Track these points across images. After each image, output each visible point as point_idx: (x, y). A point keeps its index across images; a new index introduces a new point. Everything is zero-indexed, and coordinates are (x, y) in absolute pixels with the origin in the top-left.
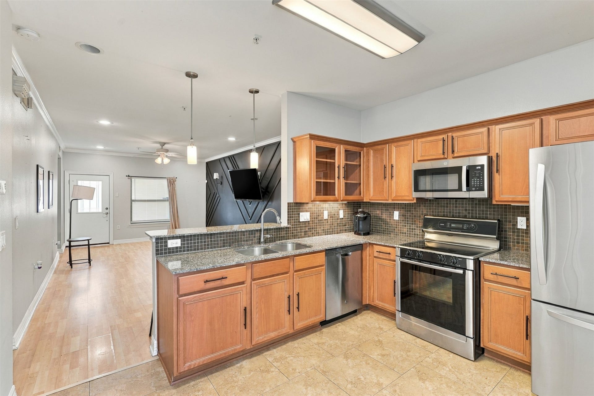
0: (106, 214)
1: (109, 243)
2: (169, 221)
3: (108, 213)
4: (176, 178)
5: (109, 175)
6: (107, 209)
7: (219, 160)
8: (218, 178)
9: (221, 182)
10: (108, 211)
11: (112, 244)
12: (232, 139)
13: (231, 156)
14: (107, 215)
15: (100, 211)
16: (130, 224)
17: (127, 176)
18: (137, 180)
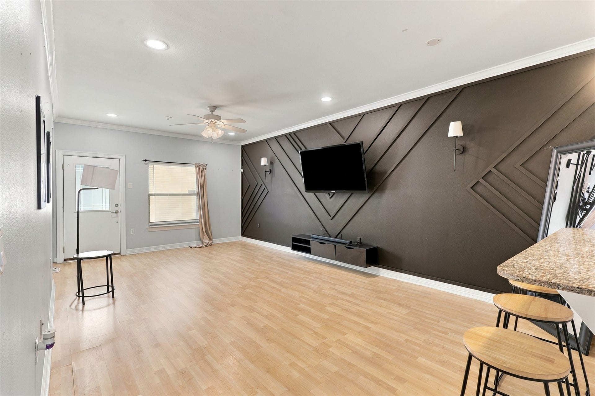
0: (116, 213)
1: (119, 254)
2: (198, 222)
3: (118, 211)
4: (207, 165)
5: (119, 157)
6: (117, 205)
7: (267, 141)
8: (267, 164)
9: (270, 169)
10: (118, 209)
11: (125, 254)
12: (326, 99)
13: (290, 134)
14: (117, 215)
15: (108, 208)
16: (148, 227)
17: (143, 161)
18: (158, 167)
